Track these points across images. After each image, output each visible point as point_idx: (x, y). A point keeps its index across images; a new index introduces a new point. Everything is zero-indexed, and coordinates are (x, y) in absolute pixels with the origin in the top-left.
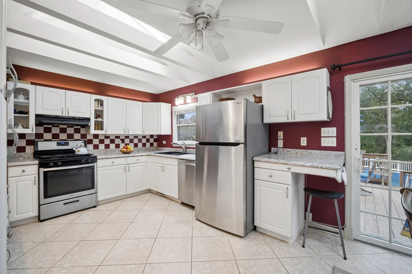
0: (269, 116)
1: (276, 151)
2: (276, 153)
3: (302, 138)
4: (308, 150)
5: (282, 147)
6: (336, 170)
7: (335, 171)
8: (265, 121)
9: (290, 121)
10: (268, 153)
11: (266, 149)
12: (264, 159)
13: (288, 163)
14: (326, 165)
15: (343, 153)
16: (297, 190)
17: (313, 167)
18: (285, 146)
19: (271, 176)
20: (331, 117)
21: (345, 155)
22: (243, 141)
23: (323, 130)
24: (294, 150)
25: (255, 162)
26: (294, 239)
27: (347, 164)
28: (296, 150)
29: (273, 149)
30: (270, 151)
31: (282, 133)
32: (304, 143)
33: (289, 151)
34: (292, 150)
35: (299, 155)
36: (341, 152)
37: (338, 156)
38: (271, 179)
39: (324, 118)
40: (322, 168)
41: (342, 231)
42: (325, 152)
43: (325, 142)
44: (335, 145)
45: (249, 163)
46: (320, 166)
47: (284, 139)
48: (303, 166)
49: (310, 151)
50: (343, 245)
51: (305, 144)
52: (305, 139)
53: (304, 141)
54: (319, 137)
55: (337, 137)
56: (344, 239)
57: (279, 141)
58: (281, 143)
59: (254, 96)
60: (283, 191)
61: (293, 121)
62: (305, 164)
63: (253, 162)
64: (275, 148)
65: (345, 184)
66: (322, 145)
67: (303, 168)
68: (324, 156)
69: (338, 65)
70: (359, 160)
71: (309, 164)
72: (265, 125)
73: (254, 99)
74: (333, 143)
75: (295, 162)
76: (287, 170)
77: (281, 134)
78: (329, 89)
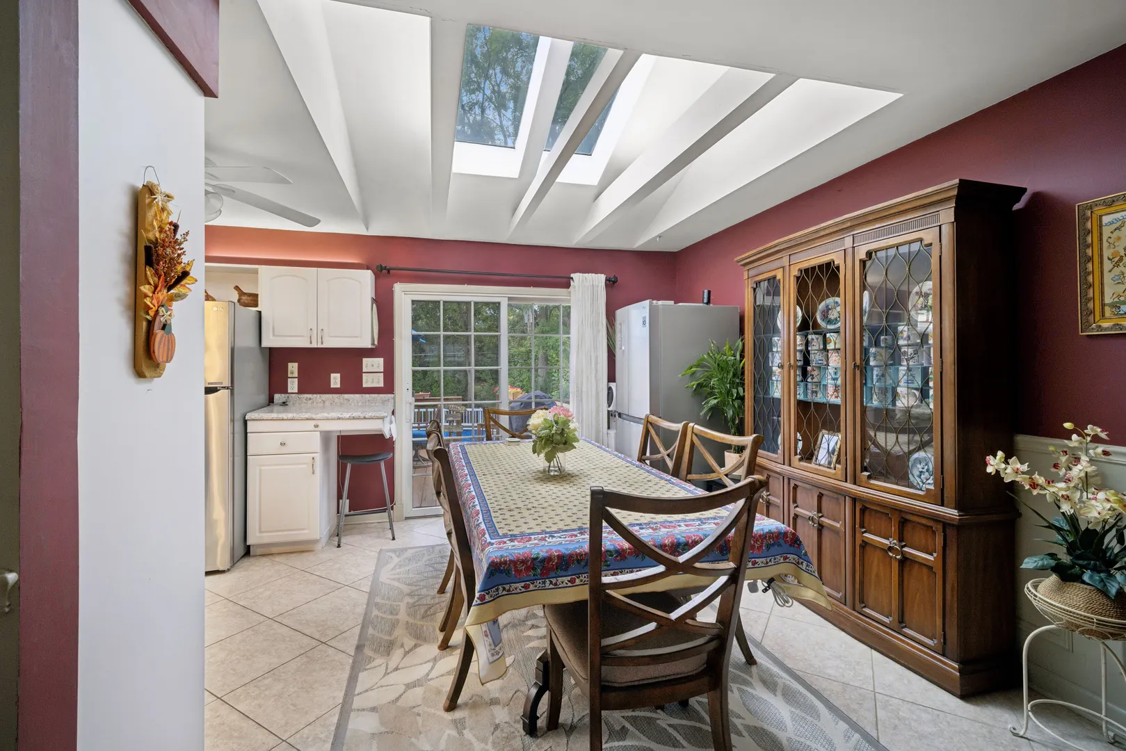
0: (274, 335)
1: (284, 400)
2: (284, 404)
3: (333, 375)
4: (343, 395)
5: (297, 391)
6: (383, 418)
7: (381, 421)
8: (264, 344)
9: (314, 345)
10: (269, 405)
11: (263, 398)
12: (268, 414)
13: (314, 416)
14: (370, 414)
15: (392, 395)
16: (327, 462)
17: (354, 418)
18: (301, 391)
19: (283, 444)
20: (376, 343)
21: (394, 398)
22: (227, 383)
23: (365, 361)
24: (319, 395)
25: (249, 423)
26: (324, 541)
27: (396, 411)
28: (321, 395)
29: (277, 397)
30: (271, 401)
31: (296, 365)
32: (336, 383)
33: (310, 399)
34: (315, 395)
35: (327, 403)
36: (389, 395)
37: (385, 401)
38: (284, 450)
39: (367, 344)
40: (365, 418)
41: (392, 511)
42: (367, 396)
43: (368, 381)
44: (381, 385)
45: (239, 426)
46: (362, 416)
47: (299, 378)
48: (339, 419)
49: (346, 396)
50: (391, 528)
51: (338, 386)
52: (338, 375)
53: (335, 380)
54: (359, 373)
55: (384, 372)
56: (393, 523)
57: (289, 380)
58: (293, 385)
59: (237, 288)
60: (305, 466)
61: (320, 346)
62: (341, 416)
63: (245, 422)
64: (283, 395)
65: (394, 440)
66: (364, 385)
67: (339, 421)
68: (367, 403)
69: (385, 267)
70: (410, 404)
71: (347, 415)
72: (262, 349)
73: (238, 295)
74: (379, 381)
75: (326, 415)
76: (313, 428)
77: (293, 368)
78: (375, 301)
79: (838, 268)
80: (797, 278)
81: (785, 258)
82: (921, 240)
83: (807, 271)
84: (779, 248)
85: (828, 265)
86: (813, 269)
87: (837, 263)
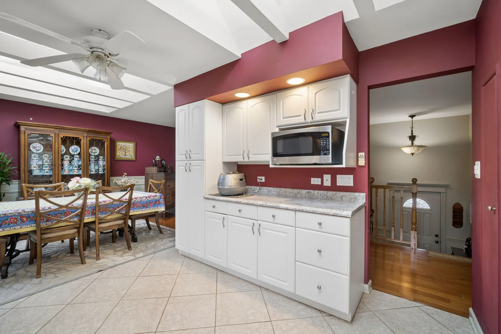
79: (80, 140)
80: (62, 138)
81: (57, 131)
82: (103, 140)
83: (66, 137)
84: (55, 127)
85: (76, 138)
86: (70, 138)
87: (80, 138)
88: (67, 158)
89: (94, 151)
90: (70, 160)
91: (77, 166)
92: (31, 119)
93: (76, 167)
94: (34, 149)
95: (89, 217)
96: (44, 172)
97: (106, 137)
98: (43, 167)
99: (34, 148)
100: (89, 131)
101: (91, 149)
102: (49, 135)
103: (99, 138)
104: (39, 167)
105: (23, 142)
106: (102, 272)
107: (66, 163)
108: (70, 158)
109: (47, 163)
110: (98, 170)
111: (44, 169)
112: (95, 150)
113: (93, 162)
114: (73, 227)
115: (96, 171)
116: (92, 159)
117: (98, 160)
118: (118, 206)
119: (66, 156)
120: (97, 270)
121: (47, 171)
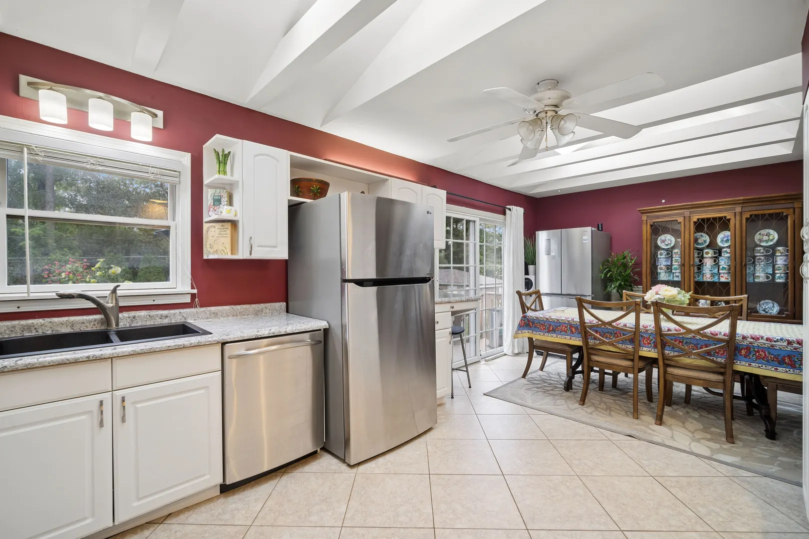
13: (450, 300)
17: (468, 301)
19: (437, 323)
40: (472, 300)
60: (446, 338)
71: (464, 298)
76: (450, 309)
79: (729, 220)
80: (695, 223)
81: (687, 213)
82: (783, 213)
83: (703, 220)
84: (684, 207)
85: (720, 218)
86: (708, 219)
87: (728, 217)
88: (709, 253)
89: (766, 238)
90: (714, 257)
91: (725, 266)
92: (663, 201)
93: (724, 268)
94: (663, 244)
95: (650, 349)
96: (673, 277)
97: (791, 205)
98: (671, 270)
99: (663, 241)
100: (745, 202)
101: (760, 234)
102: (677, 220)
103: (772, 211)
104: (668, 269)
105: (645, 236)
106: (630, 438)
107: (708, 263)
108: (715, 253)
109: (677, 264)
110: (774, 274)
111: (673, 271)
112: (768, 235)
113: (760, 259)
114: (623, 357)
115: (768, 277)
116: (760, 253)
117: (773, 255)
118: (705, 344)
119: (707, 250)
120: (629, 432)
121: (677, 274)
